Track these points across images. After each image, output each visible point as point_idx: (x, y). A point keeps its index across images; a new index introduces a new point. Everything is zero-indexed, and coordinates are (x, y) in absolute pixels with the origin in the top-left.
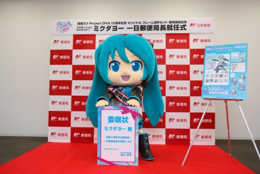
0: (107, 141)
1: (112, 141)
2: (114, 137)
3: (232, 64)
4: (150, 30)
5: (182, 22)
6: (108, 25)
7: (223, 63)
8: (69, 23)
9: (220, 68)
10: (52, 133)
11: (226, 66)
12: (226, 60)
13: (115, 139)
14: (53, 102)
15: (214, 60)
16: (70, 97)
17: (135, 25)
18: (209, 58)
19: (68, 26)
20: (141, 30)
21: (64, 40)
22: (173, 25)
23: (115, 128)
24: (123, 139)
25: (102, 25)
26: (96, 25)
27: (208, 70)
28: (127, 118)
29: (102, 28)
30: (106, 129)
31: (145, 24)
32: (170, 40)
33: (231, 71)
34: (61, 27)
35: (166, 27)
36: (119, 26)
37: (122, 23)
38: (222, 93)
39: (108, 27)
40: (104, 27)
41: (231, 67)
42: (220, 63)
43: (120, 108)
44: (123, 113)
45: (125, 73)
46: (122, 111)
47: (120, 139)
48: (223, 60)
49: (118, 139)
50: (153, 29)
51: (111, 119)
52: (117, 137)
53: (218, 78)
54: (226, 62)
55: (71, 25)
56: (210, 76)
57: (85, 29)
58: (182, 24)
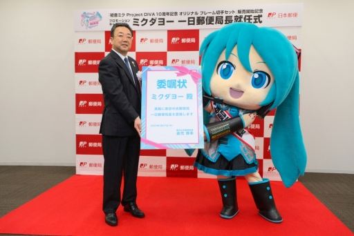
0: (156, 115)
1: (163, 114)
2: (166, 109)
4: (210, 23)
5: (256, 11)
6: (152, 17)
8: (98, 14)
10: (81, 163)
13: (168, 112)
14: (81, 123)
17: (190, 16)
20: (198, 24)
21: (93, 38)
22: (244, 15)
23: (167, 96)
24: (179, 111)
25: (144, 17)
26: (136, 17)
28: (184, 82)
29: (144, 22)
30: (154, 97)
31: (203, 15)
35: (233, 18)
36: (167, 18)
37: (172, 14)
39: (152, 19)
40: (147, 20)
43: (174, 69)
44: (178, 75)
45: (238, 85)
46: (178, 72)
47: (175, 111)
49: (172, 111)
50: (214, 22)
51: (161, 84)
52: (170, 109)
55: (101, 17)
58: (257, 15)
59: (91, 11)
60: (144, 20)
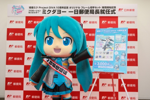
3: (116, 44)
4: (87, 13)
5: (112, 7)
6: (53, 9)
7: (109, 42)
8: (22, 7)
9: (107, 46)
11: (111, 45)
12: (111, 40)
14: (9, 70)
15: (103, 40)
16: (23, 66)
17: (75, 9)
18: (98, 38)
19: (22, 9)
20: (80, 13)
21: (18, 20)
22: (105, 9)
25: (49, 9)
26: (44, 9)
27: (97, 48)
29: (49, 12)
31: (83, 9)
32: (103, 21)
33: (115, 50)
34: (15, 10)
35: (100, 11)
36: (62, 10)
37: (65, 8)
38: (108, 67)
39: (54, 10)
40: (50, 11)
41: (116, 47)
42: (107, 42)
45: (57, 47)
48: (109, 41)
50: (89, 13)
53: (106, 55)
54: (111, 42)
55: (23, 8)
56: (99, 53)
57: (35, 12)
58: (113, 9)
59: (18, 5)
60: (49, 10)
